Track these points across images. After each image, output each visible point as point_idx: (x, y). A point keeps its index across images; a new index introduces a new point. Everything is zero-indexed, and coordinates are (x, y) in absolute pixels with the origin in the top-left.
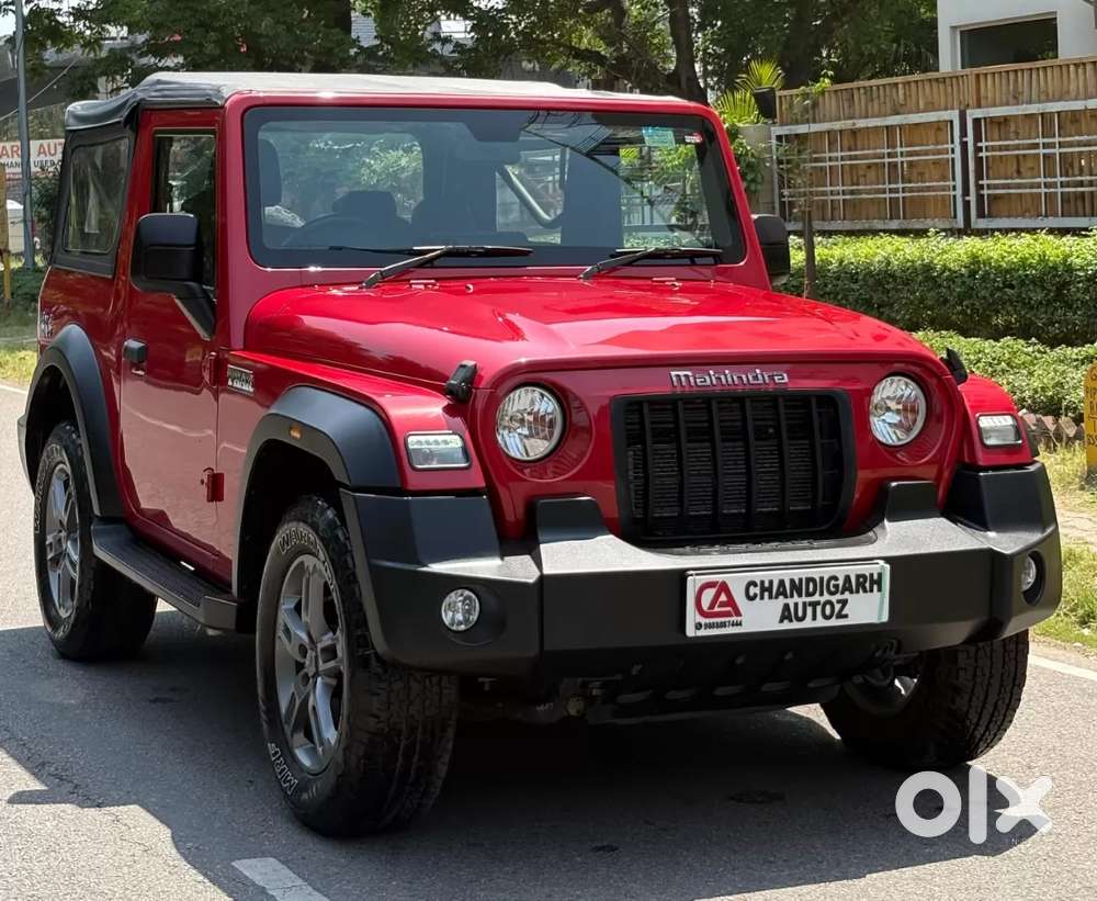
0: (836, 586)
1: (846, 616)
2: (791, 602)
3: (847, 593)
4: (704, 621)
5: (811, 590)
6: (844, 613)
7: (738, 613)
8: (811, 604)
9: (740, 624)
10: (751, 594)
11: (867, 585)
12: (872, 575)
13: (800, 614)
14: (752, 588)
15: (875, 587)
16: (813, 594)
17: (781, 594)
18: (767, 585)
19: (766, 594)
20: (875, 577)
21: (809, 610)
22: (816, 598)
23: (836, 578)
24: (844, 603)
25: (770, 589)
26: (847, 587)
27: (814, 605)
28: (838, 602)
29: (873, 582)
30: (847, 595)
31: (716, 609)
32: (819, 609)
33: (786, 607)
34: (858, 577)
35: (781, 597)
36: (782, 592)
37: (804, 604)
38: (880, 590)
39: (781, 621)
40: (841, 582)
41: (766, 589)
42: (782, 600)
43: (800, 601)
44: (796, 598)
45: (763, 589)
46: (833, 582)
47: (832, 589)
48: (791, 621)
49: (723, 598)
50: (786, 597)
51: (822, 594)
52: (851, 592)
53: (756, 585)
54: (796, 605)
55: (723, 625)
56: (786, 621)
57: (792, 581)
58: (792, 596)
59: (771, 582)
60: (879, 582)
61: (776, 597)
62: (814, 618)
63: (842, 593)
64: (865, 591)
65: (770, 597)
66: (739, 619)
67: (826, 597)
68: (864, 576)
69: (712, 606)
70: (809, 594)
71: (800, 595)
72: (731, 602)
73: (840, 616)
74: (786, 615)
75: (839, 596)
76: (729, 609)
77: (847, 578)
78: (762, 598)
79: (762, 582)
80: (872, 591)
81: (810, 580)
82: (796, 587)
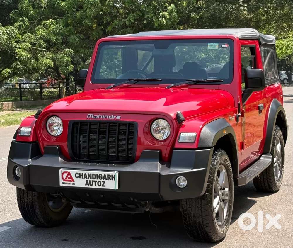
0: (102, 177)
1: (105, 186)
2: (88, 180)
3: (105, 179)
4: (64, 182)
5: (94, 177)
6: (104, 185)
7: (74, 181)
8: (94, 181)
9: (74, 184)
10: (77, 176)
11: (111, 178)
12: (112, 175)
13: (91, 184)
14: (77, 175)
15: (113, 179)
16: (95, 178)
17: (85, 177)
18: (81, 174)
19: (81, 177)
20: (113, 176)
21: (94, 183)
22: (96, 180)
23: (101, 175)
24: (104, 182)
25: (82, 175)
26: (105, 178)
27: (95, 182)
28: (102, 182)
29: (112, 178)
30: (105, 180)
31: (67, 179)
32: (97, 183)
33: (87, 181)
34: (108, 175)
35: (85, 178)
36: (85, 176)
37: (92, 181)
38: (115, 180)
39: (86, 185)
40: (103, 176)
41: (81, 175)
42: (86, 179)
43: (91, 180)
44: (90, 179)
45: (80, 176)
46: (100, 176)
47: (101, 178)
48: (89, 185)
49: (69, 176)
50: (87, 178)
51: (97, 179)
52: (106, 179)
53: (78, 174)
54: (90, 181)
55: (69, 184)
56: (87, 185)
57: (88, 174)
58: (89, 178)
59: (82, 174)
60: (114, 177)
61: (84, 178)
62: (95, 185)
63: (103, 179)
64: (110, 180)
65: (82, 178)
66: (74, 183)
67: (99, 180)
68: (110, 175)
69: (66, 178)
70: (93, 178)
71: (91, 178)
72: (71, 178)
73: (103, 186)
74: (87, 183)
75: (102, 180)
76: (71, 180)
77: (105, 175)
78: (80, 178)
79: (80, 173)
80: (112, 180)
81: (93, 174)
82: (90, 176)
